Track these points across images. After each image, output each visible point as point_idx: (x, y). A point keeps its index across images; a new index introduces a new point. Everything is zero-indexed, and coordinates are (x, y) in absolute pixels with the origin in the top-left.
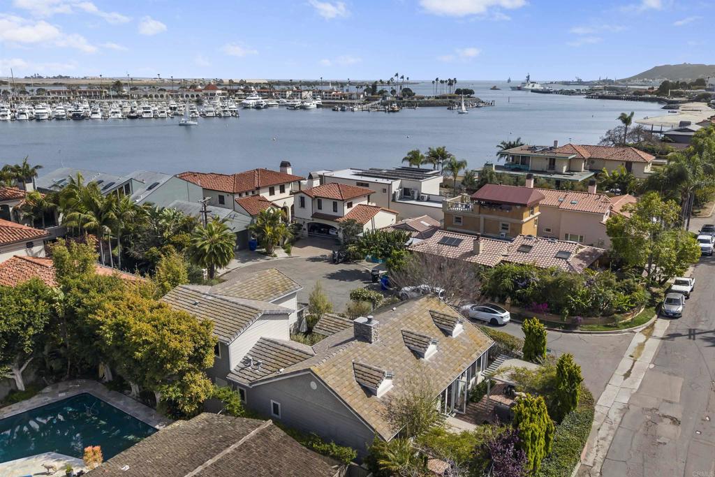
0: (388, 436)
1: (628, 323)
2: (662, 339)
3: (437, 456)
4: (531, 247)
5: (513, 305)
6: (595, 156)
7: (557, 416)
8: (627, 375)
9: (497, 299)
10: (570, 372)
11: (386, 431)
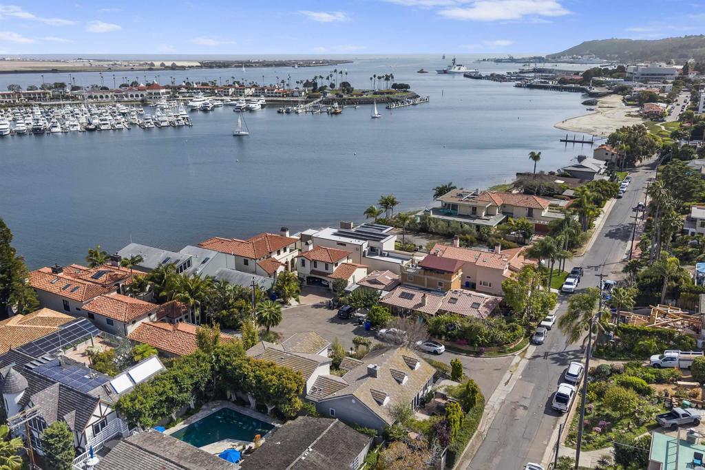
0: (391, 423)
1: (512, 349)
2: (529, 359)
3: (413, 430)
4: (456, 299)
5: (446, 340)
6: (506, 202)
7: (466, 409)
8: (506, 384)
9: (437, 337)
10: (472, 388)
11: (390, 421)
